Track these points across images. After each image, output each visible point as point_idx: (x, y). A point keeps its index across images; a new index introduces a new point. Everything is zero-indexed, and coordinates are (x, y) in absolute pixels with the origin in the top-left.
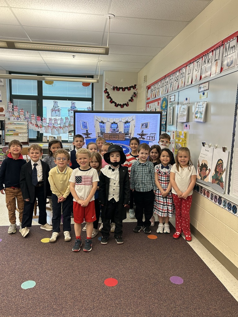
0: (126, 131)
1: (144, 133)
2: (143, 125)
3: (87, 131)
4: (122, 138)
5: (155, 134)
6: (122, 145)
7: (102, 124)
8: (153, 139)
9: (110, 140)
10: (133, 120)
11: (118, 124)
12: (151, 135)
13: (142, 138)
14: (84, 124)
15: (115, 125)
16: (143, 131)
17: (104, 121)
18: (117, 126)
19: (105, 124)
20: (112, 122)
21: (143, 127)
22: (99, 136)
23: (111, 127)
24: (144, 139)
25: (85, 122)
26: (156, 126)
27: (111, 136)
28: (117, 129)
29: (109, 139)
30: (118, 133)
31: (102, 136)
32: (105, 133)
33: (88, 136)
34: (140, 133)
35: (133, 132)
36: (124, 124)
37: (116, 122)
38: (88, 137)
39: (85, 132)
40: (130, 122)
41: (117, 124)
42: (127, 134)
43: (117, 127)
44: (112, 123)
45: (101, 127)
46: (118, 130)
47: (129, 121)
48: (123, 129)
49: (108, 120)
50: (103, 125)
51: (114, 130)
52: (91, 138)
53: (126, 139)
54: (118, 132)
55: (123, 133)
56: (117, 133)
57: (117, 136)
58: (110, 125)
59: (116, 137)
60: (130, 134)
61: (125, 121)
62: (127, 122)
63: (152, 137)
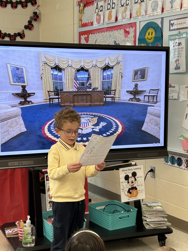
0: (106, 87)
1: (139, 89)
2: (136, 73)
3: (24, 87)
4: (97, 101)
5: (158, 90)
6: (99, 114)
7: (56, 73)
8: (155, 100)
9: (74, 106)
10: (118, 63)
11: (91, 71)
12: (151, 92)
13: (136, 99)
14: (17, 72)
15: (84, 75)
16: (136, 86)
17: (61, 66)
18: (89, 75)
19: (63, 72)
20: (78, 67)
21: (136, 76)
22: (50, 99)
23: (76, 79)
24: (139, 100)
25: (18, 69)
26: (160, 74)
27: (76, 97)
28: (88, 83)
29: (72, 104)
30: (91, 90)
31: (58, 98)
32: (64, 91)
33: (25, 99)
34: (132, 90)
35: (120, 88)
36: (102, 71)
37: (86, 67)
38: (26, 102)
39: (20, 91)
40: (112, 68)
41: (87, 71)
42: (107, 91)
43: (89, 78)
44: (78, 70)
45: (55, 77)
46: (90, 84)
47: (111, 64)
48: (100, 83)
49: (70, 63)
50: (60, 74)
51: (83, 84)
52: (32, 103)
53: (107, 103)
54: (90, 88)
55: (100, 89)
56: (88, 90)
57: (89, 97)
58: (74, 74)
59: (87, 99)
60: (113, 92)
61: (103, 65)
62: (107, 68)
63: (154, 96)
